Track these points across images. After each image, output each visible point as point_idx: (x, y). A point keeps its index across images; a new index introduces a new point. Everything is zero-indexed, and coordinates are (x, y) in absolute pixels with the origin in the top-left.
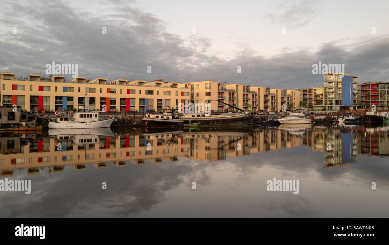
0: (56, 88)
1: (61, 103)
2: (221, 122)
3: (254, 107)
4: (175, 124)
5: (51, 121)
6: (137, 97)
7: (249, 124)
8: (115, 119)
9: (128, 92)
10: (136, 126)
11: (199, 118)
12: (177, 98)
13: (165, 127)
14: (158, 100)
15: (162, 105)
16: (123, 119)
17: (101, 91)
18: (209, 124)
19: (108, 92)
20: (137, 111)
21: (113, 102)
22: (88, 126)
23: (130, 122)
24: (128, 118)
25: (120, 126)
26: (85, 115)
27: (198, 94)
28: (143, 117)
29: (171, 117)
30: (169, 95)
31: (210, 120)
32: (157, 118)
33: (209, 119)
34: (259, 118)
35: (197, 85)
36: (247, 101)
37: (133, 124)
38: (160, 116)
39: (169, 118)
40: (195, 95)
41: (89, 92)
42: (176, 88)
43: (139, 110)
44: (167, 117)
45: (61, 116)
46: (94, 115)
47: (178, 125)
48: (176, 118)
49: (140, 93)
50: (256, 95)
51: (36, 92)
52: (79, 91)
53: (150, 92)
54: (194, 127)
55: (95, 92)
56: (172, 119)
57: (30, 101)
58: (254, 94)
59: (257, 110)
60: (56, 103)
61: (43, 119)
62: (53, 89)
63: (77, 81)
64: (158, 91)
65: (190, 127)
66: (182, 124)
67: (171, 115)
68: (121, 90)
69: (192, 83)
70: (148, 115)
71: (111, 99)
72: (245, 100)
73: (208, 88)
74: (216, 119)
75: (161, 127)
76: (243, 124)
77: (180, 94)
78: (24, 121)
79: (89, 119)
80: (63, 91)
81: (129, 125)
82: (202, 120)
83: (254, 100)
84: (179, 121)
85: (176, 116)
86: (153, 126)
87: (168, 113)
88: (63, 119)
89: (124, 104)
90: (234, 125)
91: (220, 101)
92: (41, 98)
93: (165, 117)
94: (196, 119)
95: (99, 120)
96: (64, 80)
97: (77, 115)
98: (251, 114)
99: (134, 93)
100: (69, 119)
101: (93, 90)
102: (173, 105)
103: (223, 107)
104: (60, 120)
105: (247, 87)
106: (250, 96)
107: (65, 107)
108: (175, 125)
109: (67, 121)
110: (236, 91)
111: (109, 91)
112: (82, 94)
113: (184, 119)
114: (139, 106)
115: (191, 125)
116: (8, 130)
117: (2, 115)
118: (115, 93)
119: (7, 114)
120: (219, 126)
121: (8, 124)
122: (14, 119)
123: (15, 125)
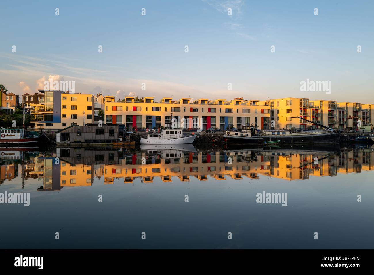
0: (147, 108)
1: (151, 121)
2: (303, 140)
3: (342, 124)
5: (143, 137)
6: (217, 115)
7: (335, 142)
8: (197, 136)
9: (209, 110)
10: (216, 143)
11: (280, 135)
12: (256, 115)
13: (244, 144)
14: (237, 117)
15: (241, 123)
16: (204, 136)
17: (185, 111)
18: (290, 142)
19: (191, 111)
20: (217, 128)
22: (174, 142)
23: (211, 139)
24: (209, 135)
25: (201, 143)
26: (171, 132)
27: (278, 111)
28: (223, 134)
29: (250, 135)
30: (249, 112)
32: (236, 136)
33: (290, 137)
34: (347, 136)
35: (278, 102)
36: (333, 118)
37: (213, 141)
38: (239, 134)
39: (248, 136)
40: (275, 112)
41: (175, 112)
42: (256, 105)
43: (219, 128)
44: (246, 134)
45: (151, 133)
46: (178, 132)
48: (256, 135)
49: (220, 112)
50: (343, 111)
51: (131, 112)
54: (274, 144)
56: (251, 136)
57: (126, 120)
58: (341, 110)
59: (345, 127)
60: (146, 122)
61: (136, 135)
62: (144, 109)
63: (164, 102)
64: (237, 109)
65: (270, 144)
66: (262, 141)
67: (250, 132)
68: (203, 109)
69: (272, 101)
70: (228, 133)
72: (331, 116)
73: (289, 105)
74: (298, 137)
76: (328, 142)
77: (259, 111)
78: (121, 137)
79: (174, 136)
80: (153, 111)
81: (210, 142)
82: (282, 138)
83: (342, 117)
84: (259, 139)
85: (256, 134)
86: (233, 143)
87: (247, 131)
88: (152, 135)
89: (205, 122)
90: (318, 143)
91: (303, 118)
92: (134, 117)
93: (244, 134)
94: (276, 137)
95: (183, 137)
96: (153, 101)
97: (164, 132)
98: (338, 131)
100: (157, 135)
101: (177, 109)
102: (252, 123)
103: (306, 124)
104: (150, 137)
105: (333, 102)
106: (336, 113)
107: (154, 125)
108: (255, 142)
109: (156, 138)
110: (320, 108)
112: (168, 114)
113: (263, 137)
114: (219, 123)
115: (271, 142)
116: (109, 145)
117: (105, 131)
118: (198, 111)
119: (108, 131)
120: (301, 144)
121: (110, 140)
122: (113, 136)
123: (114, 140)
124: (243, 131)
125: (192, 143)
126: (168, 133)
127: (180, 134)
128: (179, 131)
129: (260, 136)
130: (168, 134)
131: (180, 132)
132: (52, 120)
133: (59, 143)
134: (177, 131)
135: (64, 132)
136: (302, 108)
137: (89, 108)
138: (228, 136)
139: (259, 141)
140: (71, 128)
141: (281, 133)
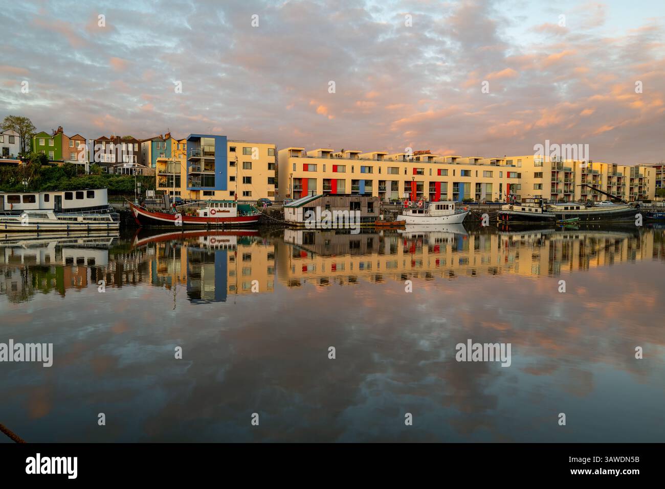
0: (353, 168)
1: (358, 188)
2: (601, 217)
4: (545, 219)
5: (401, 213)
6: (450, 179)
11: (574, 211)
12: (501, 181)
13: (532, 223)
14: (476, 183)
15: (481, 192)
17: (406, 172)
18: (586, 220)
19: (414, 173)
21: (420, 187)
22: (446, 221)
26: (441, 206)
27: (519, 176)
29: (540, 210)
31: (587, 215)
32: (523, 212)
33: (585, 213)
35: (519, 160)
38: (527, 209)
39: (538, 212)
41: (392, 173)
44: (535, 210)
45: (415, 208)
47: (549, 221)
49: (454, 175)
50: (598, 176)
51: (330, 174)
52: (380, 172)
53: (466, 173)
55: (398, 174)
56: (541, 213)
57: (323, 186)
58: (596, 174)
60: (352, 189)
62: (348, 169)
63: (377, 158)
64: (477, 171)
66: (554, 219)
67: (538, 206)
68: (430, 170)
70: (509, 207)
71: (418, 184)
72: (584, 183)
73: (539, 166)
74: (594, 213)
75: (527, 223)
77: (505, 175)
79: (447, 212)
80: (361, 172)
82: (577, 215)
84: (551, 216)
86: (515, 223)
88: (416, 211)
89: (434, 190)
90: (617, 222)
92: (335, 182)
93: (533, 210)
94: (569, 213)
95: (455, 214)
97: (432, 207)
99: (446, 175)
100: (423, 211)
101: (395, 170)
102: (495, 192)
103: (557, 195)
104: (412, 213)
106: (591, 178)
108: (545, 221)
109: (421, 215)
110: (573, 170)
111: (417, 172)
113: (555, 213)
114: (452, 193)
115: (570, 220)
116: (369, 225)
117: (362, 204)
118: (423, 174)
119: (367, 206)
120: (598, 222)
121: (368, 218)
122: (372, 211)
123: (372, 218)
124: (523, 204)
125: (461, 222)
126: (438, 207)
127: (453, 207)
128: (451, 205)
129: (551, 212)
130: (438, 209)
131: (453, 205)
132: (213, 185)
133: (300, 223)
134: (450, 205)
135: (307, 206)
136: (556, 170)
137: (270, 166)
138: (512, 213)
139: (551, 219)
140: (317, 200)
141: (575, 208)
